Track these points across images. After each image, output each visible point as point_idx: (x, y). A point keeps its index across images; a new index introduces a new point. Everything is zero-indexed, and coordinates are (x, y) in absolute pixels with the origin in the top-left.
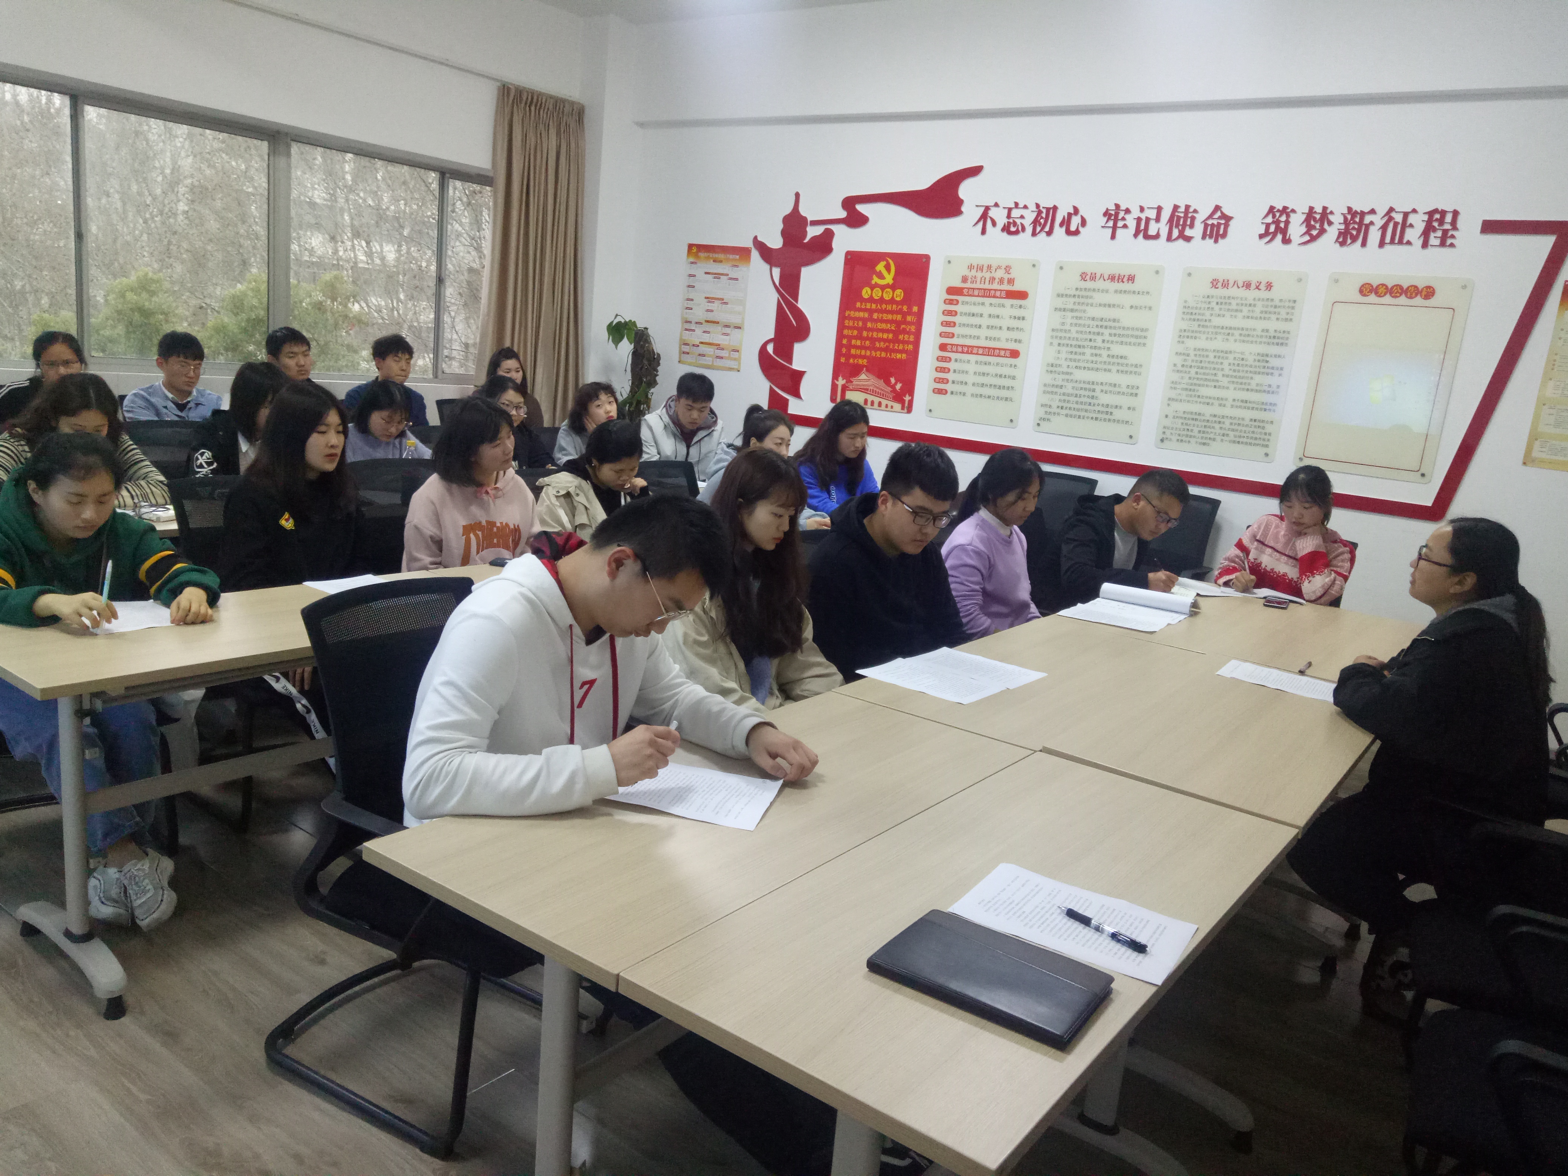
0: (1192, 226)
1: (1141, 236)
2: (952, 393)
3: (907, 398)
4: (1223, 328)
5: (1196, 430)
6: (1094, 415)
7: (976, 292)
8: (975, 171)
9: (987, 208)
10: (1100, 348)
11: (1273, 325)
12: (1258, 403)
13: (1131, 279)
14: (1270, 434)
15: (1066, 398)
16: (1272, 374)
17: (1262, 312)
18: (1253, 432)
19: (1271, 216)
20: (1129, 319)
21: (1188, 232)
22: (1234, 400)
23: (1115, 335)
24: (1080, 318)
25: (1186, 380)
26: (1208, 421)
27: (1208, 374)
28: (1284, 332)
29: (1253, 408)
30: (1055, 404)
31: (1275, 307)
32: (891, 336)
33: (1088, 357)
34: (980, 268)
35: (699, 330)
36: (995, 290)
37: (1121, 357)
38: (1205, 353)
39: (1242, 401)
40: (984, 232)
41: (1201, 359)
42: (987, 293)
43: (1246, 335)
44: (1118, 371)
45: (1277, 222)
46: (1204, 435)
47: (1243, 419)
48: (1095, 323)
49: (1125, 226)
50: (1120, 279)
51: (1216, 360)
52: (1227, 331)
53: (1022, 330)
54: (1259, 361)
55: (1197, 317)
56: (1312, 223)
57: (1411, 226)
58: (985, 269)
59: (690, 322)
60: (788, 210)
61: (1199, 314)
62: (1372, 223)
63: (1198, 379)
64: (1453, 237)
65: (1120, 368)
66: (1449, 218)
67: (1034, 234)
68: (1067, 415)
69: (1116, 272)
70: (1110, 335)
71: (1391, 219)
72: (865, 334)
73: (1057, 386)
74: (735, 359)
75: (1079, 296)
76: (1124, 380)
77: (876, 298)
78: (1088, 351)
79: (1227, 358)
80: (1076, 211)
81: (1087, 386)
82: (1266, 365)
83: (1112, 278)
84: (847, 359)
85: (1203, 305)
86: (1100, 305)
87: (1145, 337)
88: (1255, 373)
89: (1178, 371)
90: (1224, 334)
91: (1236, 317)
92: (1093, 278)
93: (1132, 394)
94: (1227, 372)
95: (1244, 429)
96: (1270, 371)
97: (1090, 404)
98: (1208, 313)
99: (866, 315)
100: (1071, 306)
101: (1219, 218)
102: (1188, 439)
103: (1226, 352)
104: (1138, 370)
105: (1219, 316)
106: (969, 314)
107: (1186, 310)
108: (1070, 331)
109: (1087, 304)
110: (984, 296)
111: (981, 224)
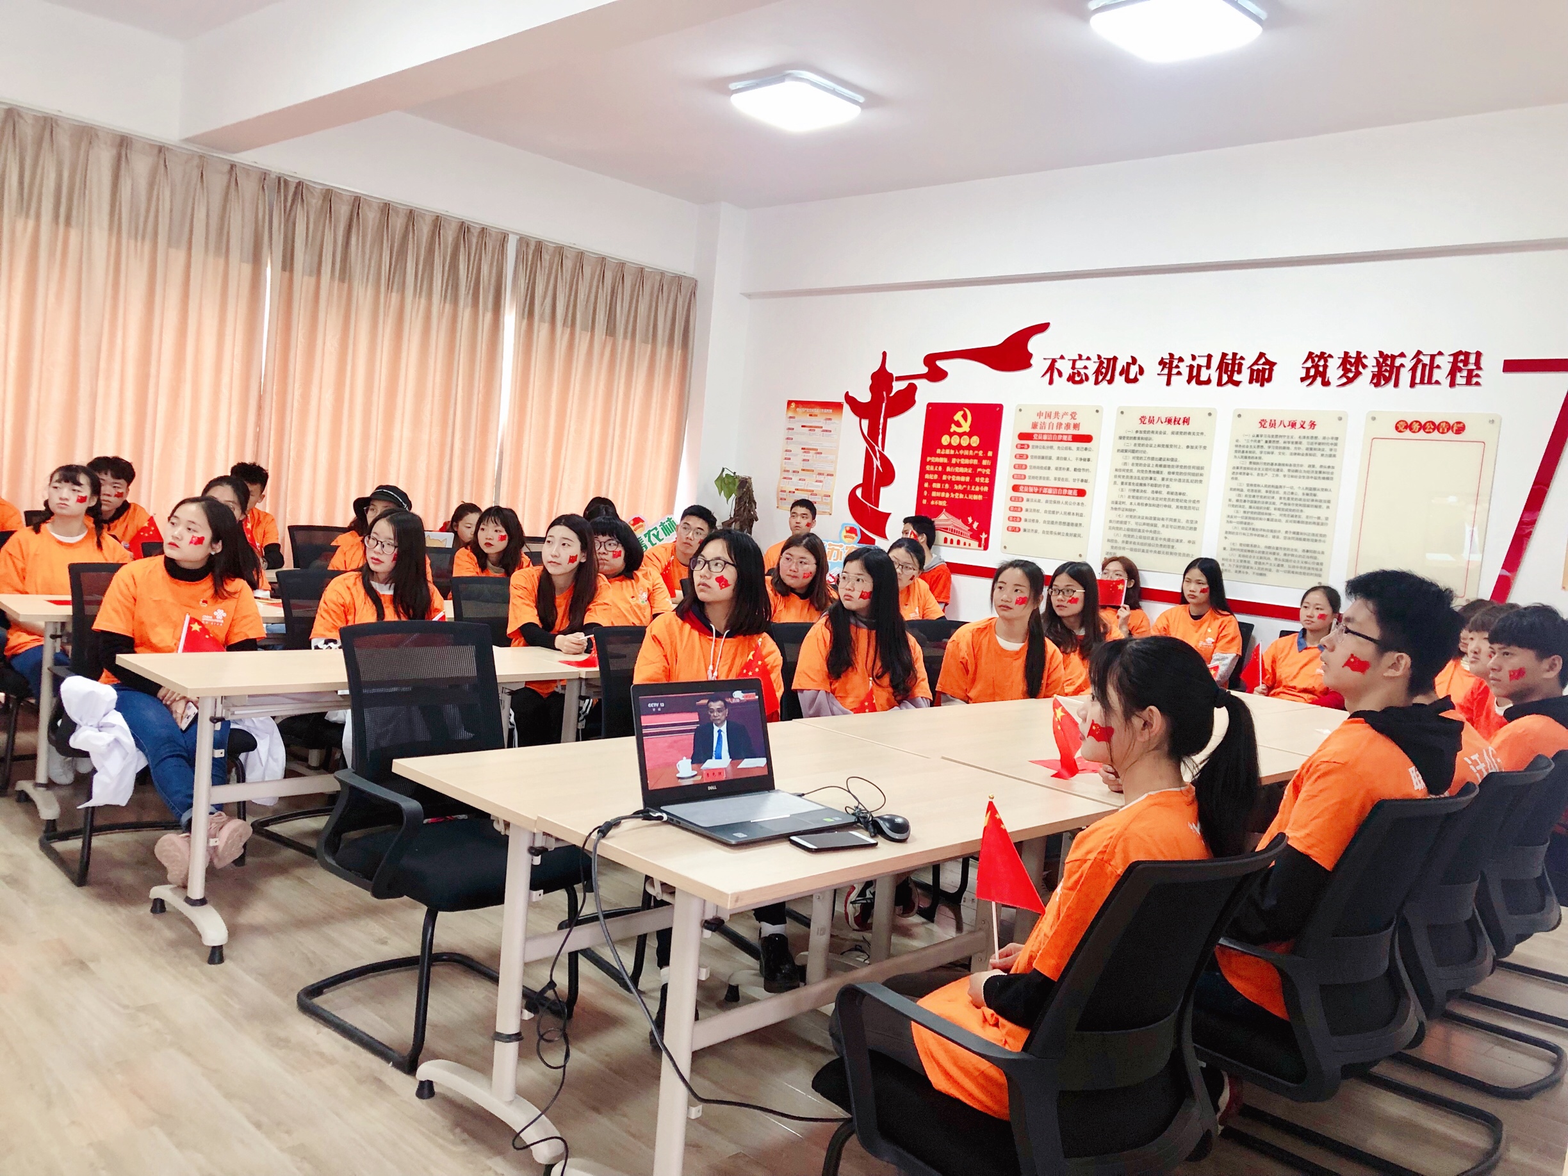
0: (1239, 372)
1: (1194, 381)
2: (1025, 530)
3: (984, 536)
4: (1272, 464)
5: (1252, 561)
6: (1158, 549)
7: (1045, 437)
8: (1042, 328)
9: (1054, 361)
10: (1160, 486)
11: (1318, 461)
12: (1309, 534)
13: (1186, 421)
14: (1322, 564)
15: (1131, 533)
16: (1320, 507)
17: (1307, 449)
18: (1306, 563)
19: (1310, 361)
20: (1185, 458)
21: (1236, 377)
22: (1286, 532)
23: (1173, 473)
24: (1141, 458)
25: (1242, 514)
26: (1263, 552)
27: (1261, 508)
28: (1329, 467)
29: (1304, 540)
30: (1120, 539)
31: (1319, 444)
32: (968, 479)
33: (1149, 494)
34: (1049, 415)
36: (1063, 435)
37: (1180, 494)
38: (1257, 488)
39: (1294, 533)
40: (1051, 382)
41: (1254, 494)
42: (1055, 438)
43: (1294, 471)
44: (1177, 507)
45: (1316, 367)
46: (1261, 566)
47: (1296, 550)
48: (1155, 462)
49: (1179, 373)
50: (1177, 421)
51: (1268, 494)
52: (1277, 467)
53: (1087, 470)
54: (1307, 494)
55: (1248, 455)
56: (1348, 366)
57: (1438, 367)
58: (1053, 415)
59: (788, 471)
60: (876, 367)
61: (1250, 452)
62: (1402, 365)
63: (1252, 513)
64: (1477, 376)
65: (1180, 504)
66: (1472, 359)
67: (1097, 383)
69: (1172, 415)
70: (1169, 473)
71: (1419, 361)
72: (944, 477)
73: (1121, 522)
74: (827, 504)
75: (1139, 438)
76: (1184, 515)
78: (1149, 489)
79: (1277, 492)
80: (1134, 361)
81: (1150, 522)
82: (1314, 498)
83: (1169, 421)
84: (929, 502)
85: (1253, 444)
86: (1159, 446)
87: (1201, 475)
88: (1304, 506)
89: (1233, 506)
90: (1274, 470)
91: (1283, 454)
92: (1151, 421)
93: (1191, 528)
94: (1278, 506)
95: (1297, 559)
96: (1318, 504)
97: (1153, 539)
98: (1258, 451)
99: (946, 460)
100: (1132, 448)
101: (1264, 364)
102: (1245, 570)
103: (1277, 487)
104: (1196, 505)
105: (1268, 453)
106: (1039, 457)
107: (1238, 449)
108: (1131, 471)
109: (1147, 446)
110: (1052, 441)
111: (1048, 375)
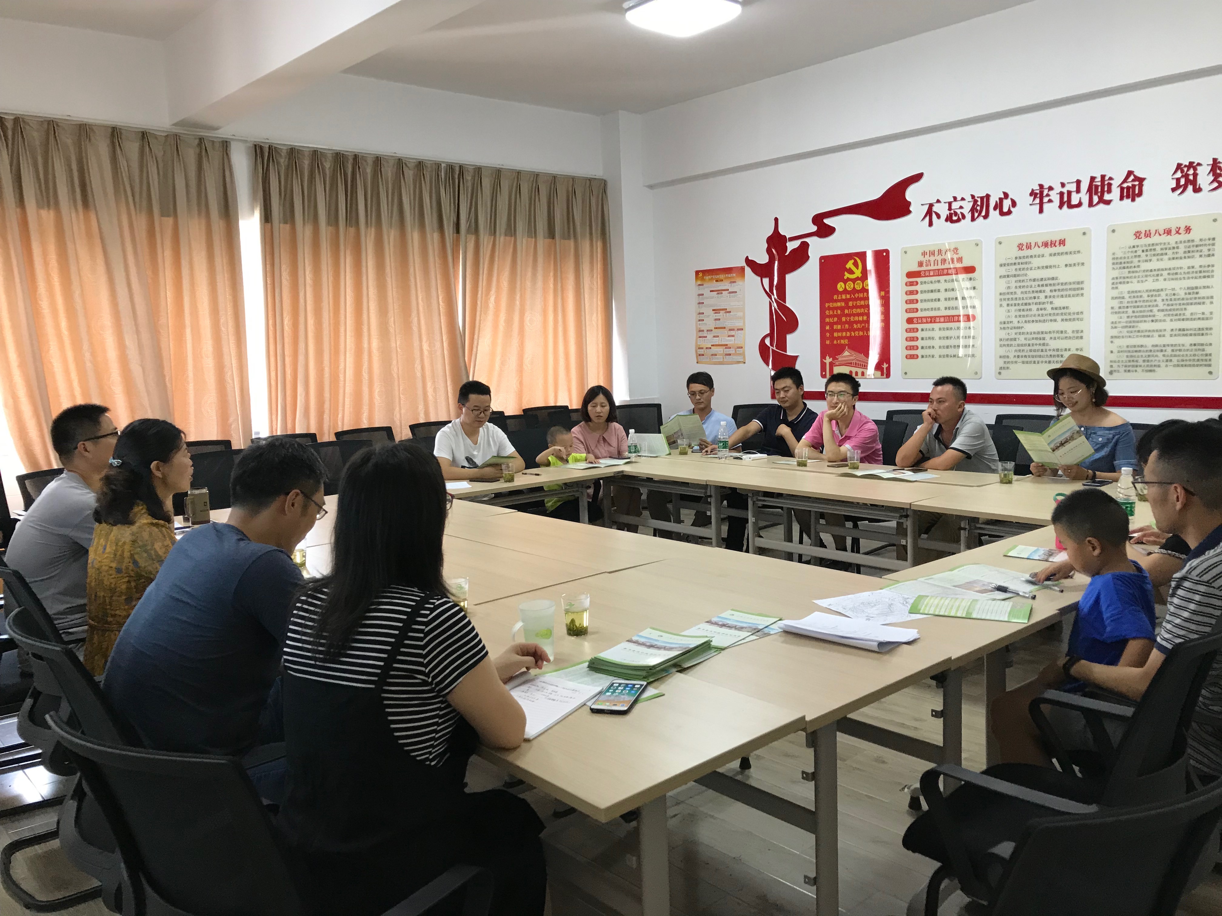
0: (1109, 191)
1: (1065, 206)
2: (923, 357)
3: (885, 366)
4: (1152, 270)
5: (1141, 360)
6: (1048, 359)
7: (932, 273)
9: (931, 205)
10: (1044, 303)
11: (1197, 262)
12: (1194, 330)
13: (1062, 242)
14: (1210, 355)
15: (1022, 348)
16: (1203, 303)
17: (1185, 252)
18: (1196, 357)
19: (1178, 172)
20: (1065, 275)
21: (1107, 197)
22: (1172, 330)
23: (1055, 291)
24: (1023, 281)
25: (1126, 319)
26: (1151, 351)
27: (1144, 311)
28: (1209, 266)
29: (1191, 335)
30: (1011, 355)
31: (1197, 246)
32: (865, 318)
33: (1034, 312)
34: (932, 253)
35: (710, 336)
36: (948, 269)
37: (1064, 308)
38: (1139, 294)
39: (1180, 330)
40: (931, 224)
41: (1136, 299)
42: (940, 273)
43: (1174, 274)
44: (1063, 320)
45: (1186, 176)
47: (1183, 347)
48: (1037, 283)
49: (1050, 201)
50: (1053, 244)
51: (1150, 298)
52: (1156, 273)
53: (974, 297)
54: (1190, 294)
55: (1126, 265)
56: (1218, 171)
58: (936, 253)
59: (703, 331)
60: (770, 232)
61: (1128, 263)
63: (1136, 317)
65: (1064, 317)
67: (973, 219)
68: (1023, 362)
69: (1048, 239)
70: (1051, 291)
72: (844, 319)
73: (1011, 340)
74: (740, 354)
75: (1019, 264)
76: (1069, 327)
77: (849, 289)
78: (1034, 307)
79: (1159, 295)
80: (1006, 195)
81: (1039, 336)
82: (1197, 296)
83: (1046, 245)
84: (832, 341)
85: (1130, 255)
87: (1082, 289)
88: (1188, 304)
89: (1116, 313)
90: (1153, 275)
91: (1162, 260)
92: (1029, 247)
93: (1077, 338)
94: (1161, 307)
96: (1200, 301)
97: (1042, 351)
98: (1135, 260)
99: (843, 304)
100: (1014, 272)
101: (1133, 181)
102: (1137, 370)
103: (1161, 290)
104: (1080, 316)
105: (1146, 261)
106: (928, 291)
107: (1115, 261)
108: (1015, 293)
109: (1027, 269)
110: (939, 275)
111: (927, 218)
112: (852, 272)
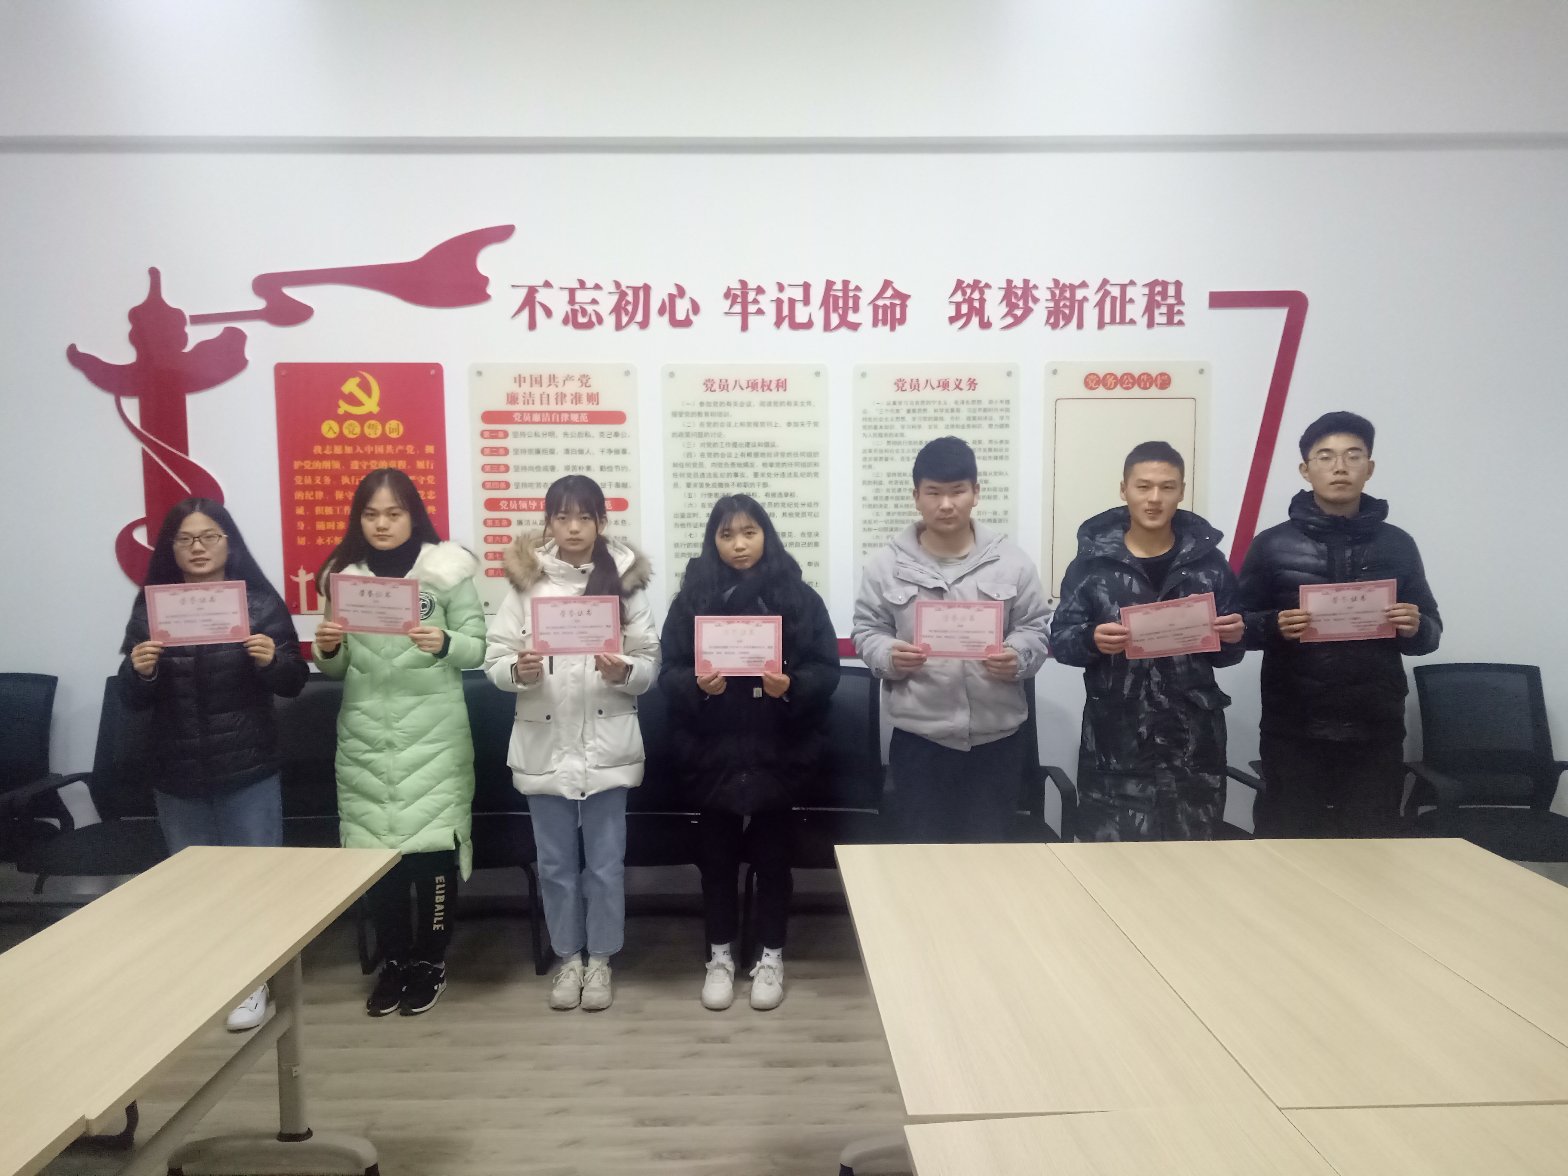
0: (856, 309)
1: (785, 324)
7: (536, 418)
8: (503, 233)
9: (532, 291)
10: (752, 485)
11: (986, 434)
13: (782, 385)
17: (968, 419)
19: (959, 293)
20: (787, 440)
21: (852, 317)
23: (771, 465)
24: (715, 445)
25: (884, 517)
28: (1001, 442)
31: (985, 410)
34: (537, 381)
36: (569, 412)
37: (786, 495)
38: (904, 479)
40: (532, 325)
41: (899, 486)
42: (554, 418)
44: (784, 514)
45: (970, 301)
48: (739, 450)
49: (760, 312)
50: (766, 386)
53: (624, 468)
55: (883, 431)
56: (1014, 300)
57: (1132, 301)
58: (545, 381)
60: (140, 296)
61: (886, 427)
62: (1085, 299)
63: (899, 513)
64: (1180, 313)
65: (788, 510)
66: (1171, 291)
67: (619, 327)
69: (758, 376)
70: (764, 464)
71: (1107, 293)
72: (340, 496)
75: (707, 414)
76: (795, 526)
77: (351, 436)
80: (681, 292)
83: (753, 385)
84: (313, 540)
85: (889, 415)
86: (742, 424)
87: (816, 464)
89: (870, 506)
91: (936, 427)
92: (724, 386)
93: (809, 544)
96: (992, 493)
98: (897, 425)
99: (337, 465)
100: (697, 429)
101: (892, 297)
104: (813, 510)
105: (914, 427)
106: (530, 451)
107: (868, 423)
108: (701, 465)
109: (722, 425)
110: (551, 423)
111: (526, 313)
112: (357, 403)
